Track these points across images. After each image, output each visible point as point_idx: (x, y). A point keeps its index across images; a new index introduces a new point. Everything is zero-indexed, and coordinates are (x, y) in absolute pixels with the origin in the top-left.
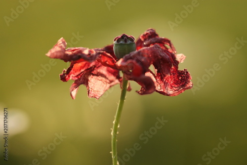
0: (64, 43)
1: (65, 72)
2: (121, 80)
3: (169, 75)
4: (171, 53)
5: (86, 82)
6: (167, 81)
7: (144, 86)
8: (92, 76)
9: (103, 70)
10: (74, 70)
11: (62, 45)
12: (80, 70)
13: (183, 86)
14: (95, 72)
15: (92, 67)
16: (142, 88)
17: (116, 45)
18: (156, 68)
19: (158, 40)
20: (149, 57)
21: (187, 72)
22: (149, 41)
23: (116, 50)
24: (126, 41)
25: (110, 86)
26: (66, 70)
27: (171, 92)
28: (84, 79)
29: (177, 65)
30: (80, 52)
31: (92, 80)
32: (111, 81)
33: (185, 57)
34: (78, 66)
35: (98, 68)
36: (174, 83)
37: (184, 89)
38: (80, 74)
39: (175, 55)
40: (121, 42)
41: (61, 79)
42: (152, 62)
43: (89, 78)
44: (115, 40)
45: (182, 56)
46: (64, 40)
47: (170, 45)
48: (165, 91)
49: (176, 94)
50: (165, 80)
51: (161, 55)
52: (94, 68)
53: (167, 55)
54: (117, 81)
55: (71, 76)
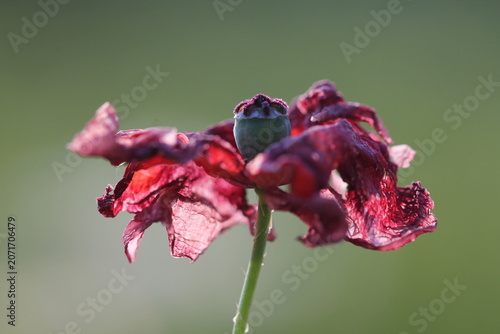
0: (111, 116)
1: (112, 193)
2: (250, 212)
3: (378, 198)
4: (379, 143)
5: (166, 217)
6: (371, 213)
7: (319, 225)
8: (179, 201)
9: (205, 188)
10: (132, 188)
11: (109, 121)
12: (148, 187)
13: (414, 224)
14: (185, 192)
15: (177, 181)
16: (310, 231)
17: (242, 122)
18: (344, 181)
19: (345, 110)
20: (329, 150)
21: (422, 191)
22: (324, 112)
23: (241, 135)
24: (266, 112)
25: (223, 230)
26: (113, 188)
27: (383, 240)
28: (163, 209)
29: (395, 174)
30: (155, 138)
31: (181, 211)
32: (226, 217)
33: (413, 153)
34: (142, 178)
35: (192, 182)
36: (390, 218)
37: (417, 234)
38: (147, 198)
39: (389, 149)
40: (256, 114)
41: (101, 211)
42: (336, 165)
43: (174, 207)
44: (238, 110)
45: (405, 152)
46: (112, 110)
47: (376, 124)
48: (368, 239)
49: (396, 246)
50: (366, 210)
51: (356, 147)
52: (183, 183)
53: (371, 148)
54: (239, 217)
55: (125, 202)
